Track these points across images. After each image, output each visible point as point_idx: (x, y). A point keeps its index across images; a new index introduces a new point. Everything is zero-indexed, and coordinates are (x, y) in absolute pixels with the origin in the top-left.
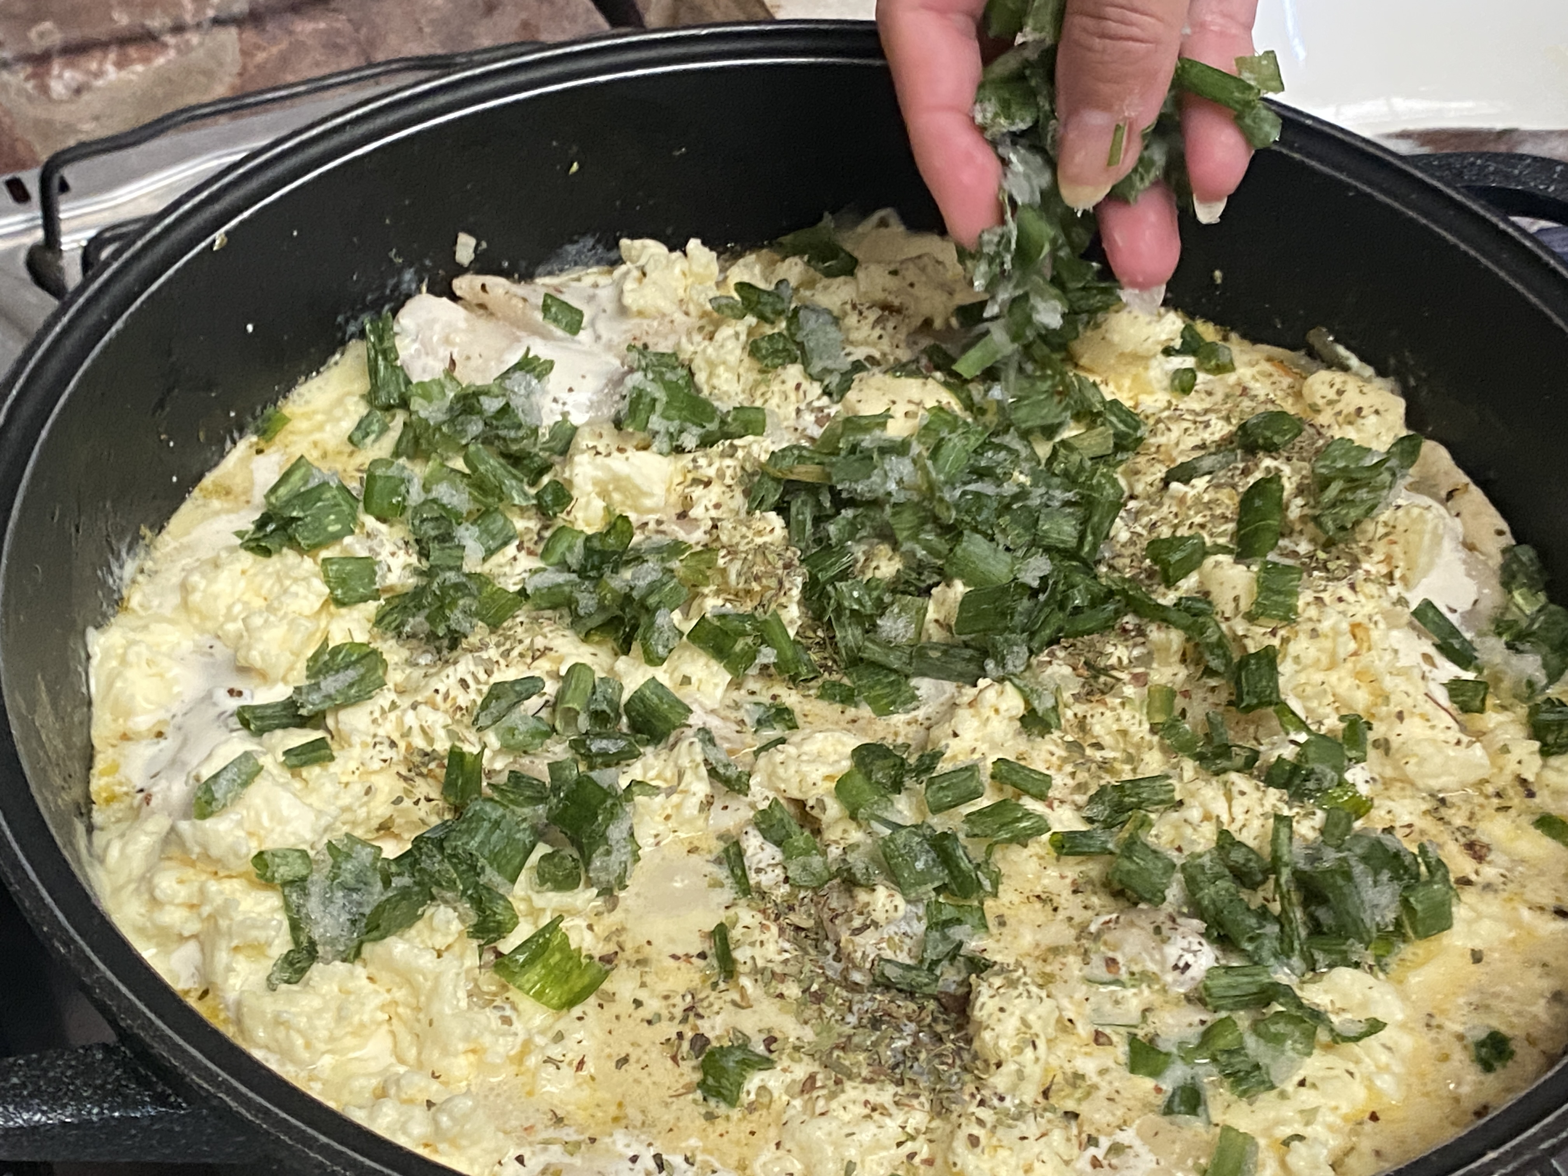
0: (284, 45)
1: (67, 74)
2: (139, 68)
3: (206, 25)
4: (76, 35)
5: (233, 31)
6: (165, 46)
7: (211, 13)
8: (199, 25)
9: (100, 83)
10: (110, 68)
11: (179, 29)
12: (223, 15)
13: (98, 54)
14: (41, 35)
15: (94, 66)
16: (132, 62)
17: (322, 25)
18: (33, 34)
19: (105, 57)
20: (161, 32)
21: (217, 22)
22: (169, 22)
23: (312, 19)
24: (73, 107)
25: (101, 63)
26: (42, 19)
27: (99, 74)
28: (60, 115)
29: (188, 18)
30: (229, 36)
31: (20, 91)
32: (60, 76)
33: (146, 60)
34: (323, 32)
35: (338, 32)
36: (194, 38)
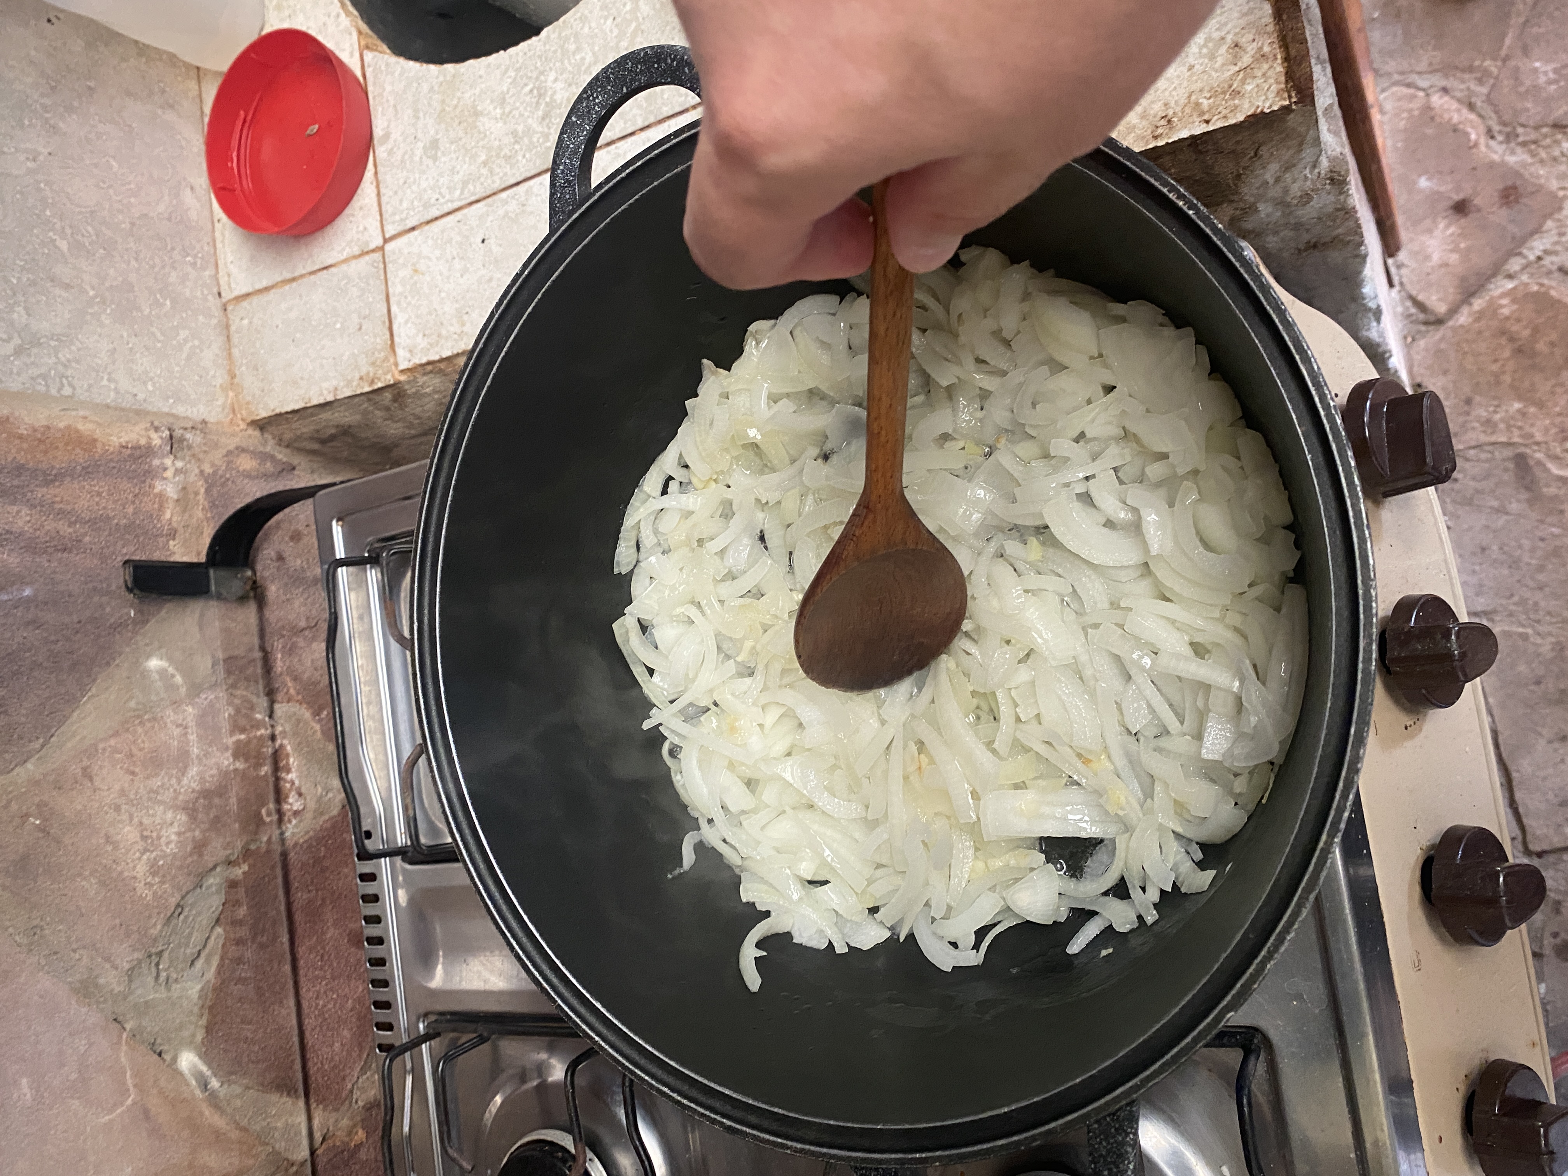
0: (288, 679)
1: (291, 800)
2: (291, 760)
3: (272, 722)
4: (271, 796)
5: (277, 706)
6: (281, 746)
7: (267, 719)
8: (272, 726)
9: (297, 783)
10: (290, 777)
11: (273, 738)
12: (268, 712)
13: (282, 783)
14: (269, 814)
15: (288, 785)
16: (288, 763)
17: (279, 656)
18: (268, 820)
19: (283, 779)
20: (274, 747)
21: (271, 716)
22: (270, 743)
23: (275, 660)
24: (308, 798)
25: (286, 781)
26: (260, 813)
27: (292, 783)
28: (312, 805)
29: (269, 731)
30: (280, 709)
31: (296, 826)
32: (291, 804)
33: (288, 755)
34: (283, 656)
35: (283, 647)
36: (279, 729)
